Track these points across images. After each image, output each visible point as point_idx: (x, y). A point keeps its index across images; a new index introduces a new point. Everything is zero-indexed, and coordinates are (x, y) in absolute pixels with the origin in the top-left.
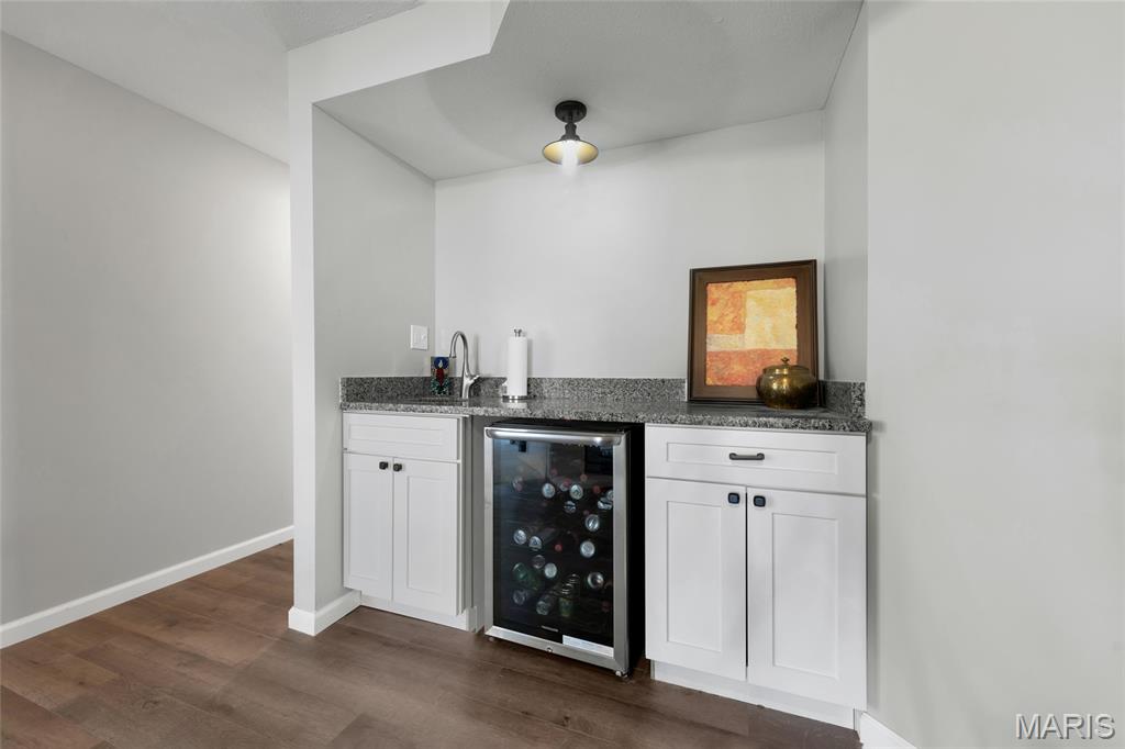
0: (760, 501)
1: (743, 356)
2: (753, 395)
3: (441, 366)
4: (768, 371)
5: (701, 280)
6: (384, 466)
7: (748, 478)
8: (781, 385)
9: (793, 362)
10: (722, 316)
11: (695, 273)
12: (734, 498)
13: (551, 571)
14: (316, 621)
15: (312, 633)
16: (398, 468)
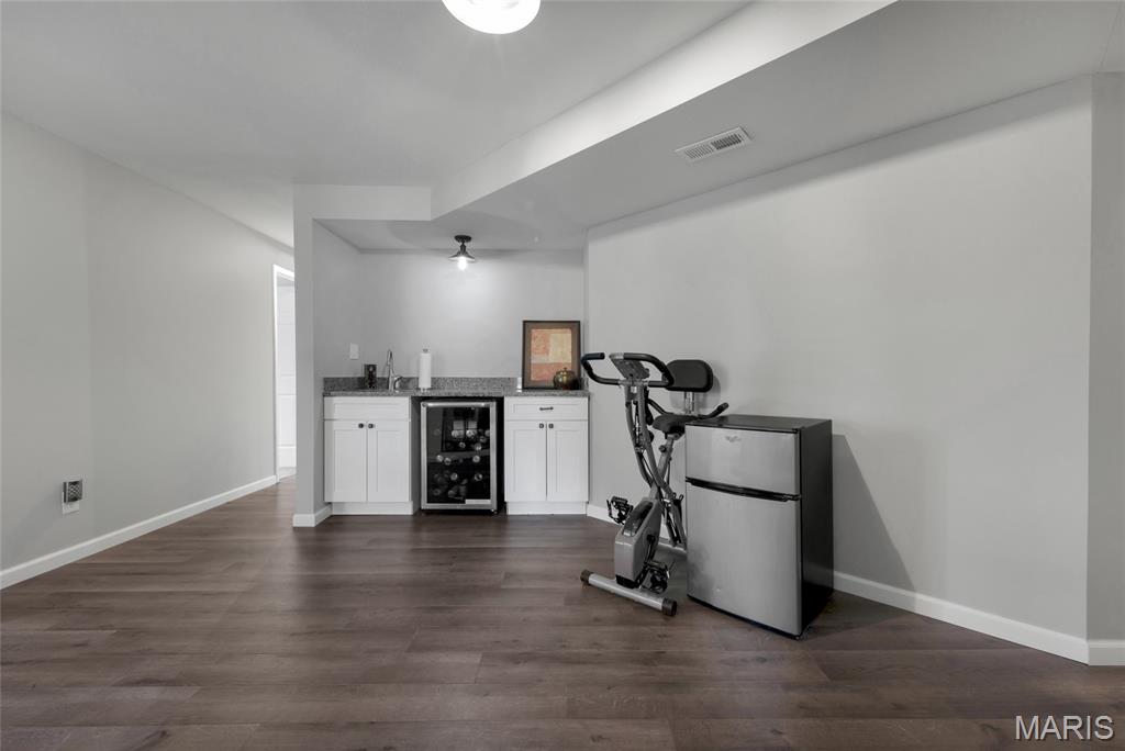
0: (551, 426)
1: (548, 366)
2: (552, 385)
3: (370, 370)
4: (558, 373)
5: (528, 326)
6: (361, 426)
7: (547, 417)
8: (563, 379)
9: (569, 369)
10: (538, 346)
11: (525, 322)
12: (542, 426)
13: (455, 477)
14: (316, 518)
15: (313, 525)
16: (371, 426)
